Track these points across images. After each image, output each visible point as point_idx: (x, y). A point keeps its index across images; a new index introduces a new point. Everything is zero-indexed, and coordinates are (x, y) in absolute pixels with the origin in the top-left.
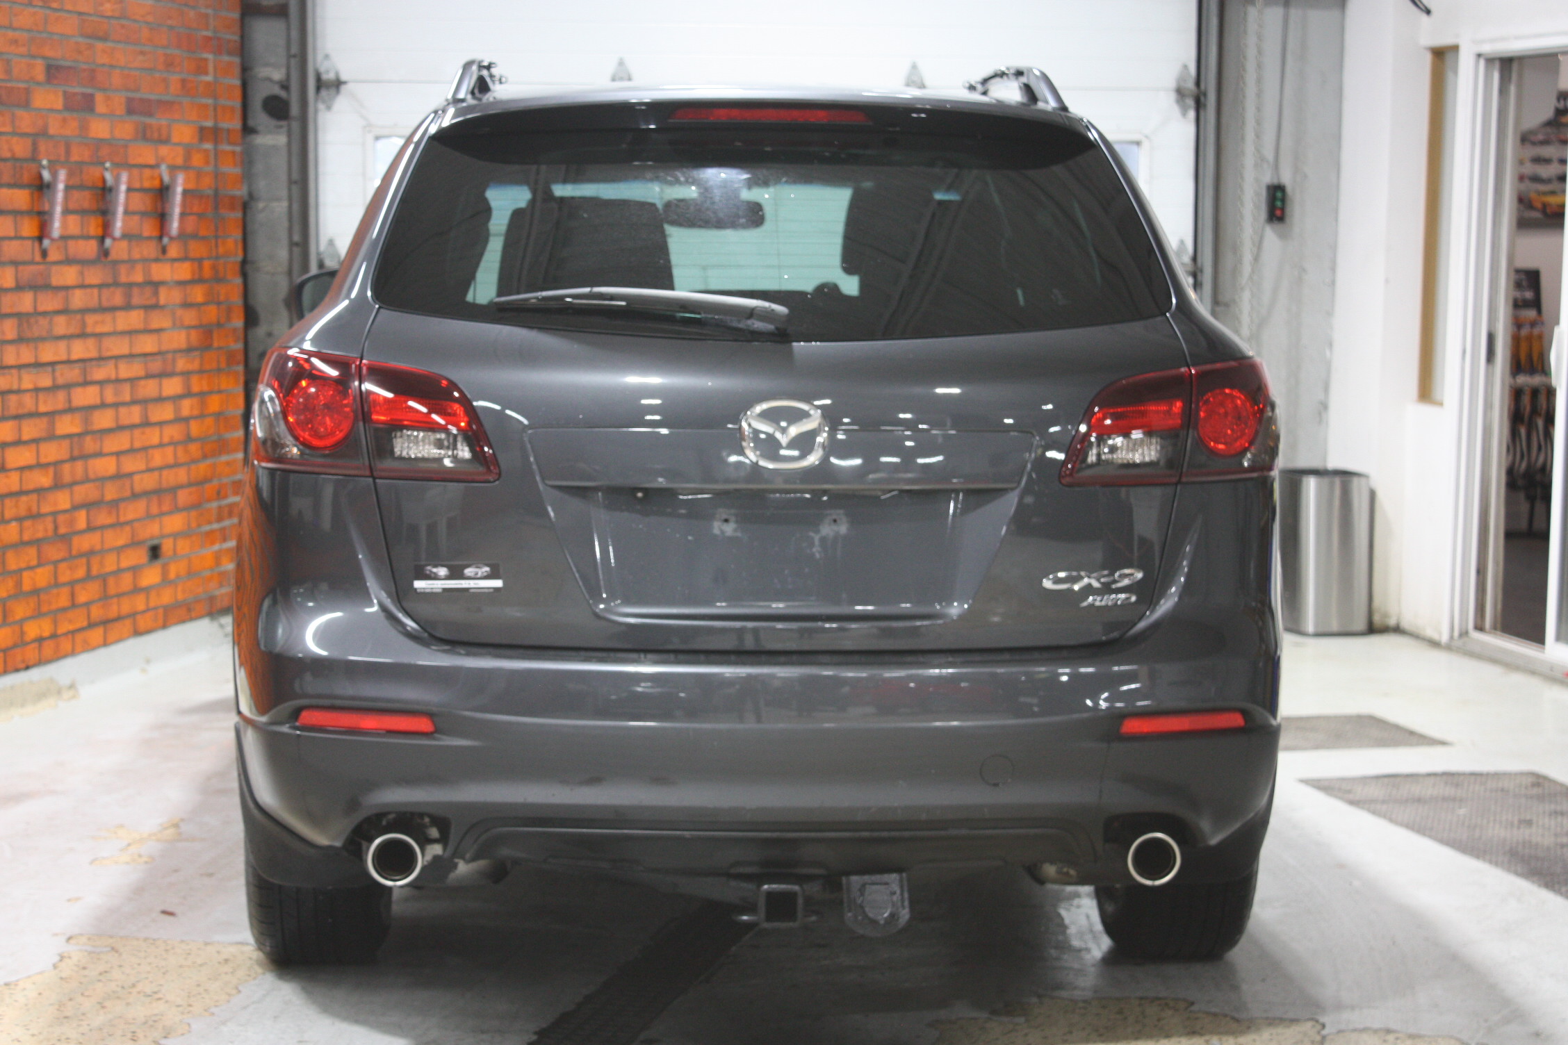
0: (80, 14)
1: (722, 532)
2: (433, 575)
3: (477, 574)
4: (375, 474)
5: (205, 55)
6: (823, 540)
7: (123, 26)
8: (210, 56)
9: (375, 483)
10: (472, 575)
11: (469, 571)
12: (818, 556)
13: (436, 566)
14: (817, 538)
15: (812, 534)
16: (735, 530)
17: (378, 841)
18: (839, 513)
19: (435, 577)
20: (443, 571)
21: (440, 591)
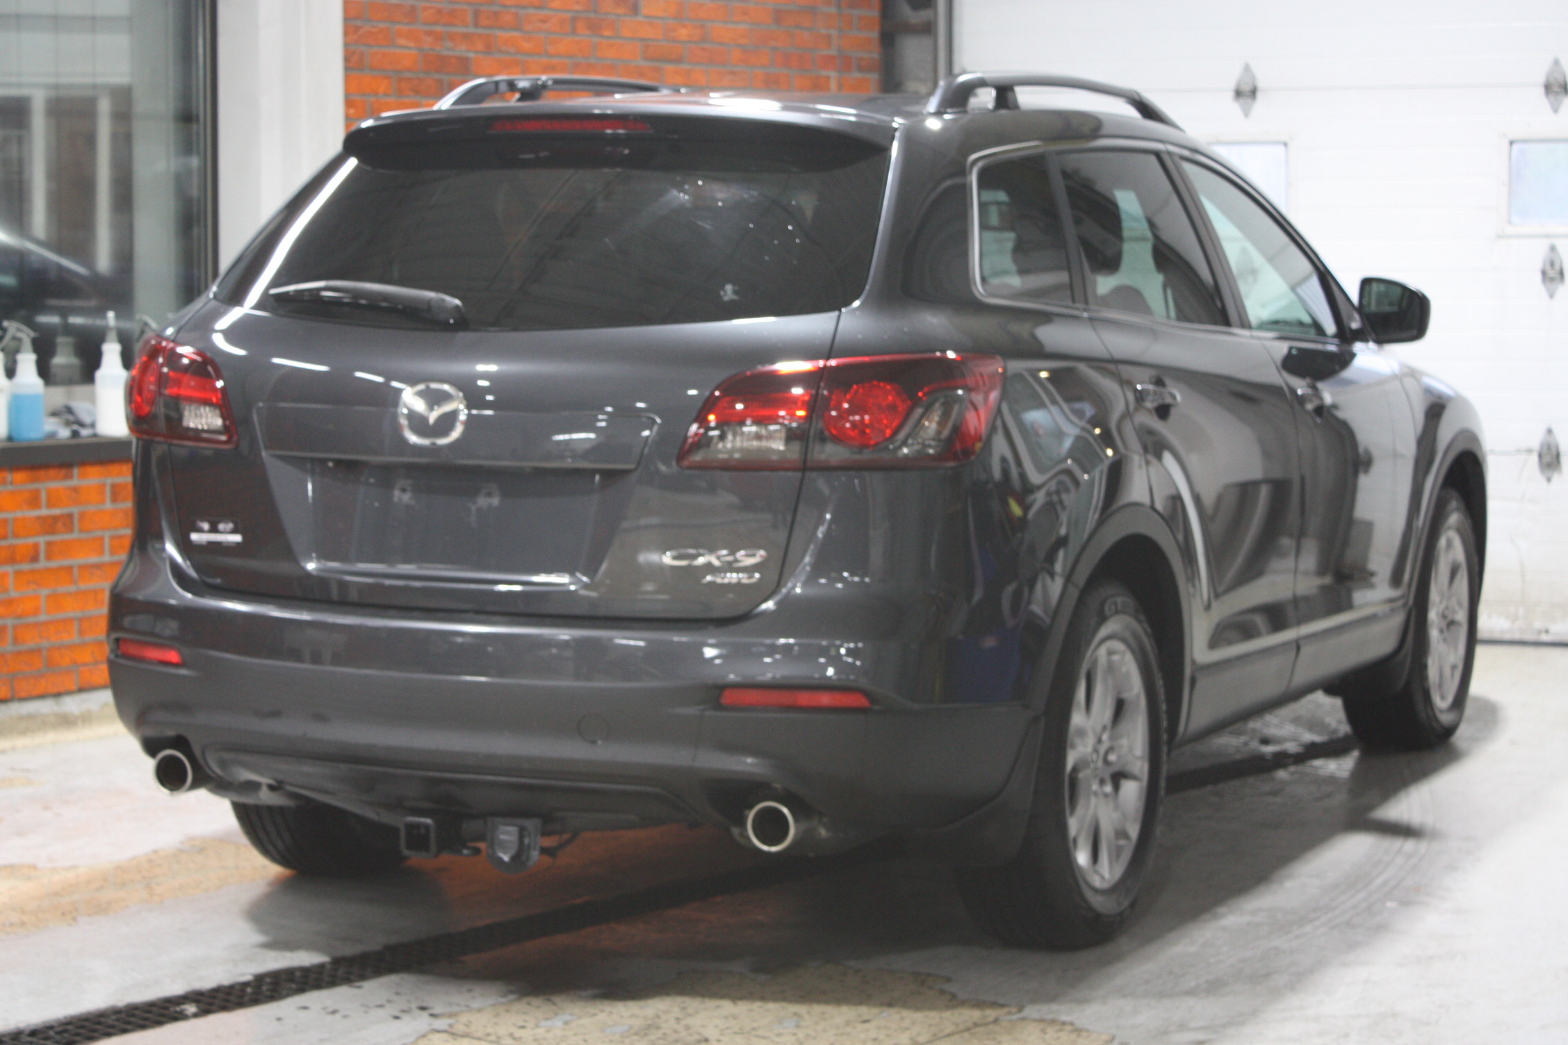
0: (643, 40)
1: (400, 500)
2: (201, 529)
3: (226, 529)
5: (825, 73)
6: (479, 510)
7: (704, 49)
8: (833, 74)
9: (169, 448)
10: (223, 530)
11: (221, 526)
12: (474, 524)
13: (202, 521)
14: (473, 508)
15: (470, 505)
16: (411, 499)
17: (160, 756)
18: (492, 487)
20: (206, 526)
21: (205, 543)
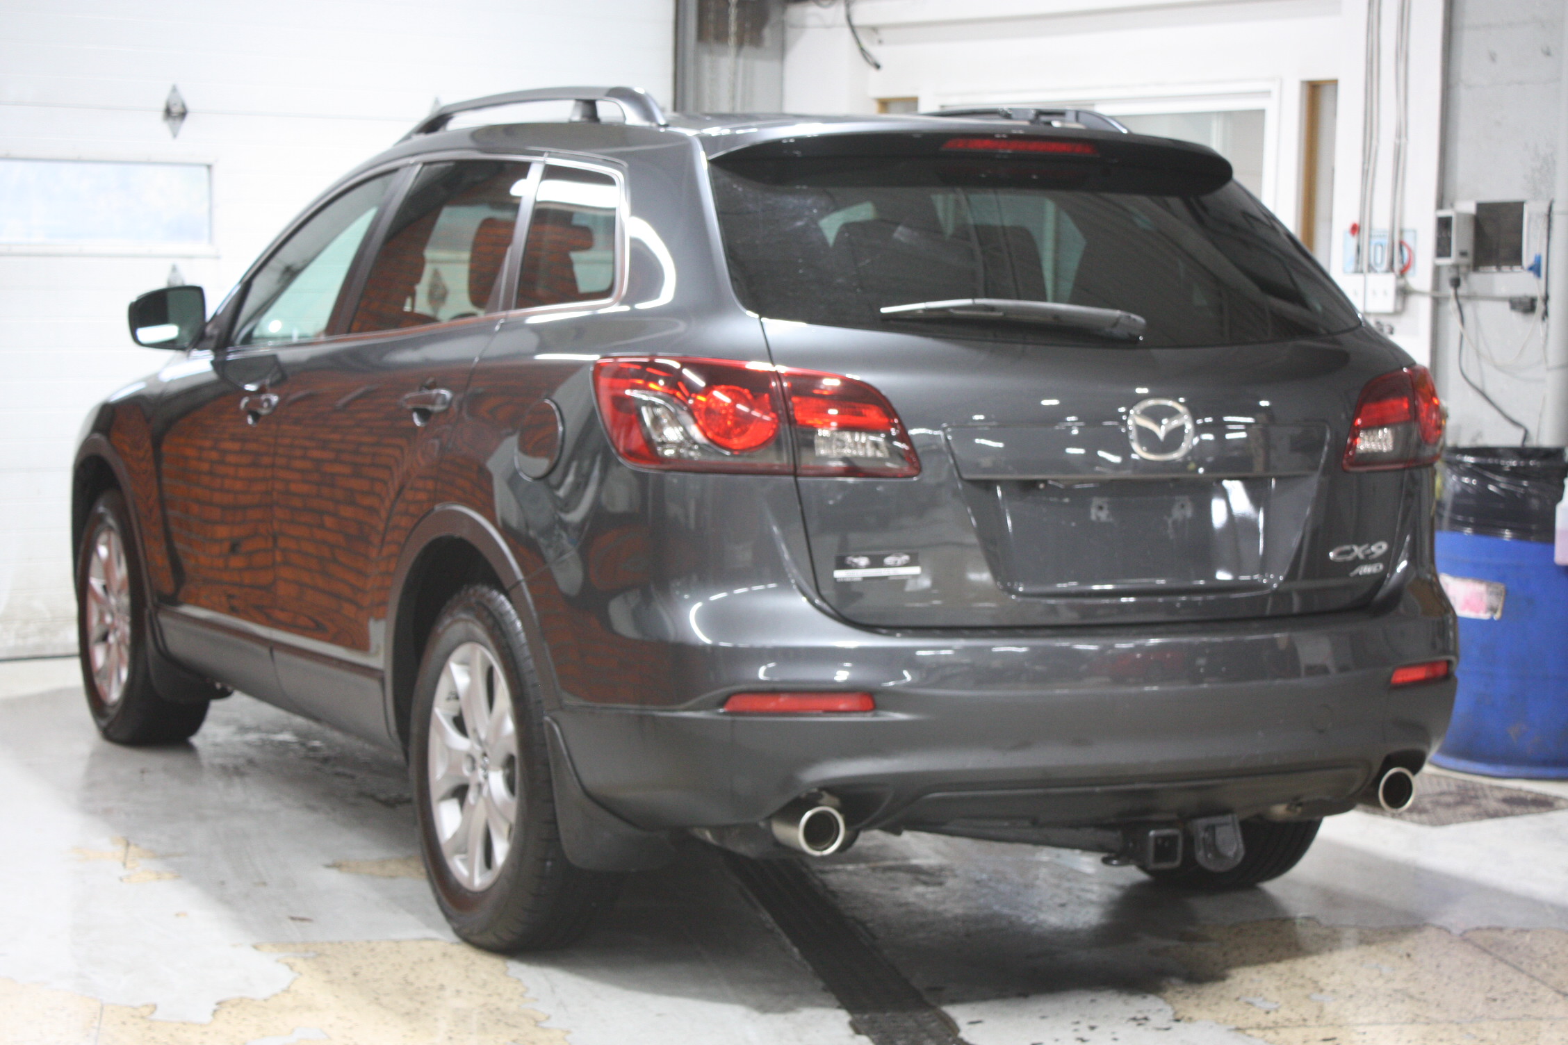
1: (1098, 518)
2: (853, 565)
3: (896, 562)
4: (799, 471)
6: (1175, 522)
9: (797, 483)
10: (892, 563)
11: (888, 560)
12: (1171, 537)
13: (857, 556)
14: (1170, 522)
15: (1165, 517)
16: (1108, 516)
17: (808, 814)
18: (1185, 499)
19: (856, 567)
20: (863, 561)
21: (859, 579)
